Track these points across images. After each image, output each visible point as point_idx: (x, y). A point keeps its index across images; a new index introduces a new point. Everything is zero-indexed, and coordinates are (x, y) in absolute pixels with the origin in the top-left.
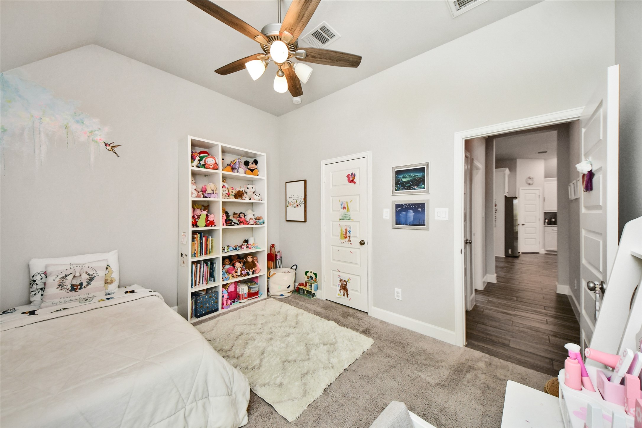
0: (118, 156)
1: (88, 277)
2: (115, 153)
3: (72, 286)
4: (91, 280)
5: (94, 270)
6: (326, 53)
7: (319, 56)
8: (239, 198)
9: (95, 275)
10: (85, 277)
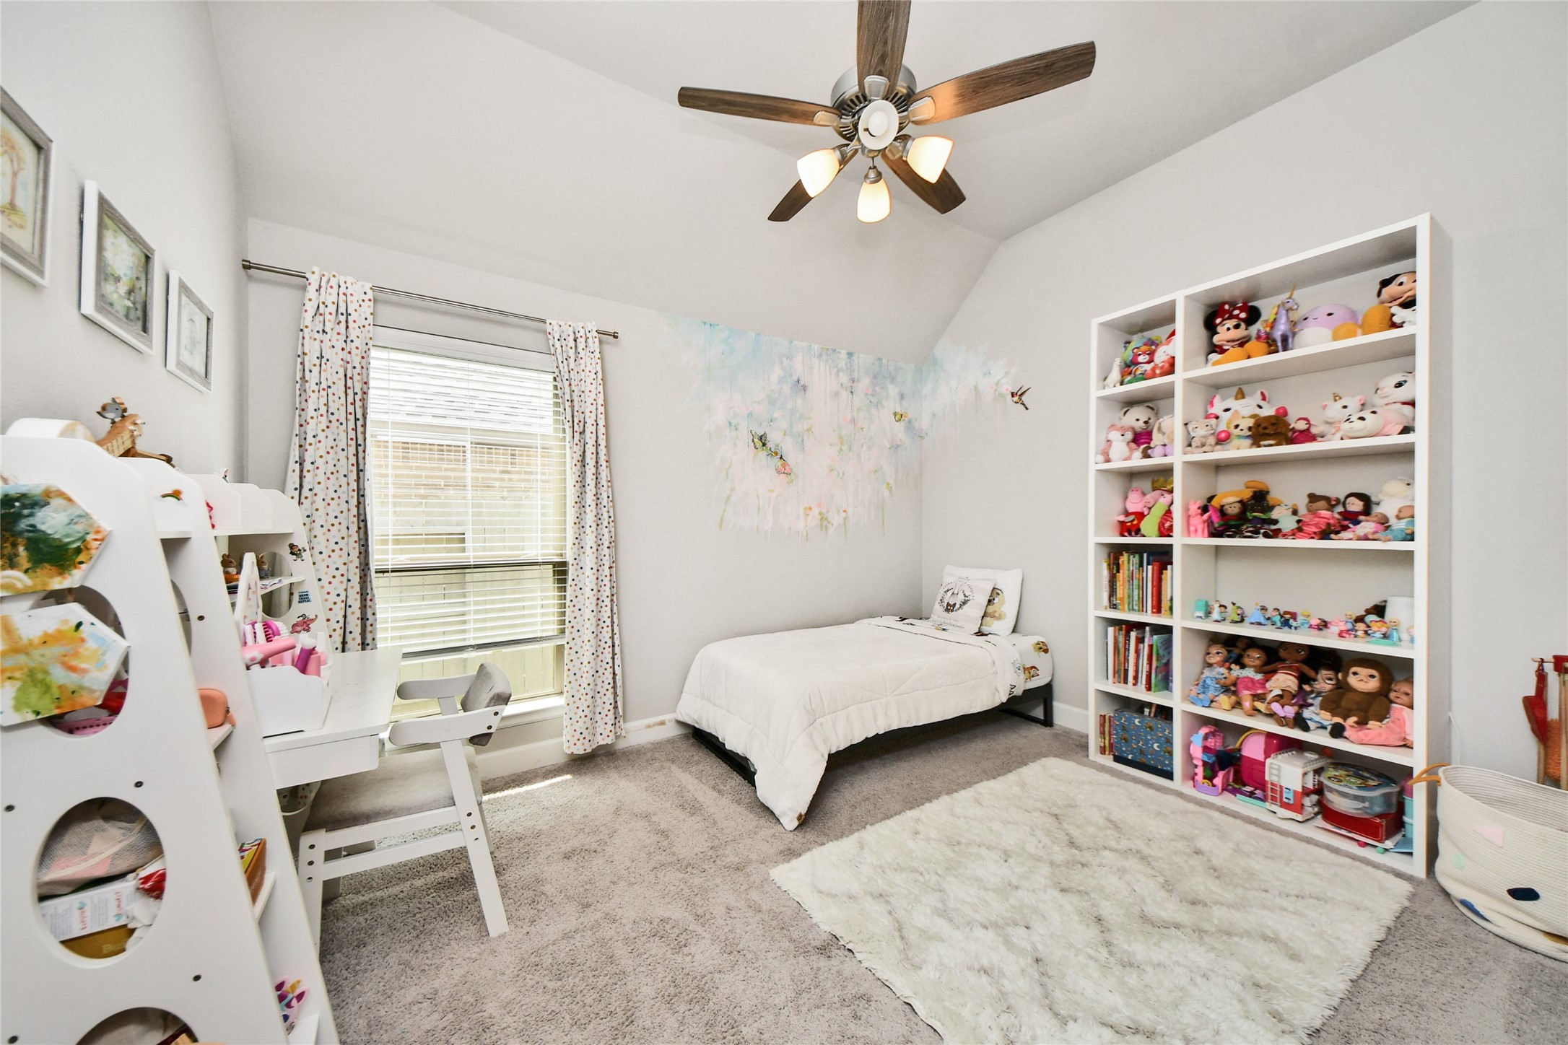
0: (1027, 409)
1: (963, 598)
2: (1024, 405)
3: (948, 604)
4: (964, 603)
5: (972, 591)
6: (869, 31)
7: (879, 47)
8: (1262, 443)
9: (971, 598)
10: (961, 598)
